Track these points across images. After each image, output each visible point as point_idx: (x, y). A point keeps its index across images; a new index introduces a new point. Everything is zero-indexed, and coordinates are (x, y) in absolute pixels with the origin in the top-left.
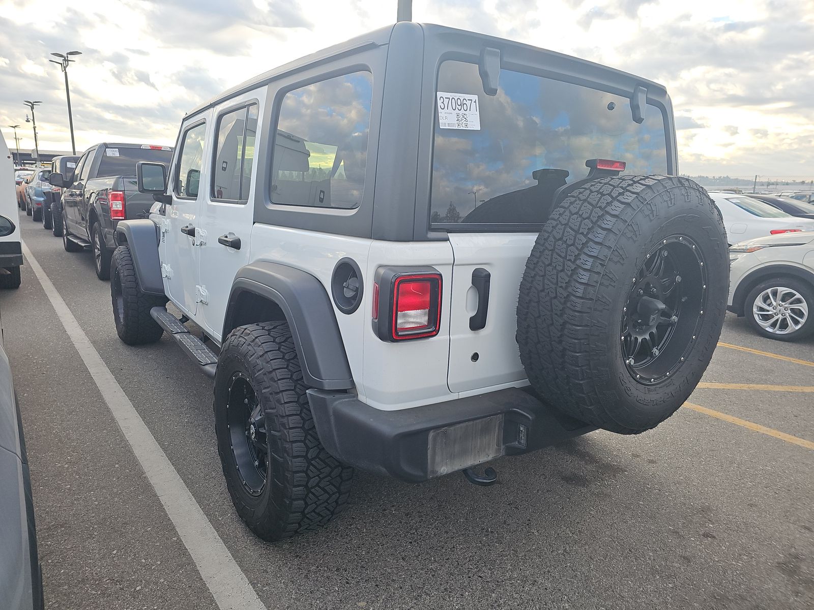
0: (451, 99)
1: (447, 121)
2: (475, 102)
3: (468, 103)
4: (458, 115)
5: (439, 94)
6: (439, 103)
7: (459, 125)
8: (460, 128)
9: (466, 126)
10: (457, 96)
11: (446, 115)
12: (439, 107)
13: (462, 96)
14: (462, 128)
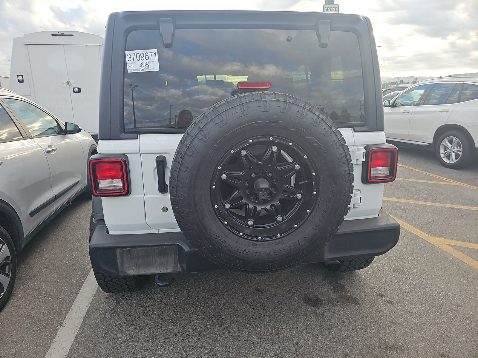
0: (136, 54)
1: (133, 68)
2: (155, 53)
3: (150, 55)
4: (141, 63)
5: (127, 52)
6: (127, 58)
7: (142, 69)
8: (143, 71)
9: (148, 69)
10: (140, 51)
11: (132, 64)
12: (127, 60)
13: (144, 51)
14: (144, 71)
